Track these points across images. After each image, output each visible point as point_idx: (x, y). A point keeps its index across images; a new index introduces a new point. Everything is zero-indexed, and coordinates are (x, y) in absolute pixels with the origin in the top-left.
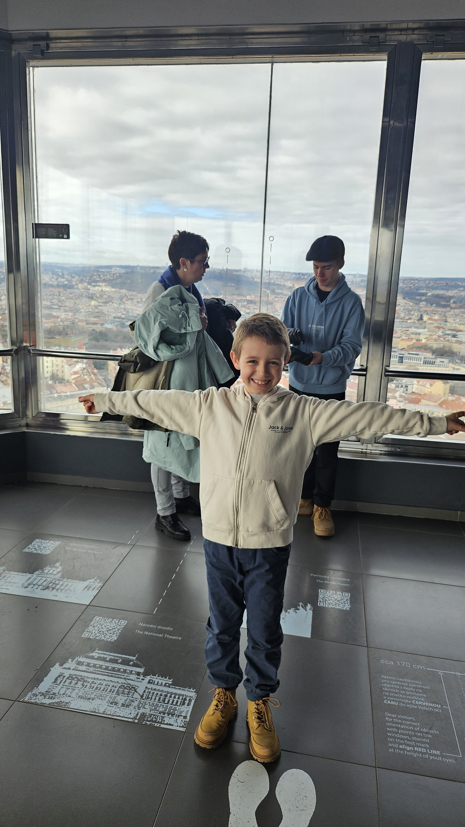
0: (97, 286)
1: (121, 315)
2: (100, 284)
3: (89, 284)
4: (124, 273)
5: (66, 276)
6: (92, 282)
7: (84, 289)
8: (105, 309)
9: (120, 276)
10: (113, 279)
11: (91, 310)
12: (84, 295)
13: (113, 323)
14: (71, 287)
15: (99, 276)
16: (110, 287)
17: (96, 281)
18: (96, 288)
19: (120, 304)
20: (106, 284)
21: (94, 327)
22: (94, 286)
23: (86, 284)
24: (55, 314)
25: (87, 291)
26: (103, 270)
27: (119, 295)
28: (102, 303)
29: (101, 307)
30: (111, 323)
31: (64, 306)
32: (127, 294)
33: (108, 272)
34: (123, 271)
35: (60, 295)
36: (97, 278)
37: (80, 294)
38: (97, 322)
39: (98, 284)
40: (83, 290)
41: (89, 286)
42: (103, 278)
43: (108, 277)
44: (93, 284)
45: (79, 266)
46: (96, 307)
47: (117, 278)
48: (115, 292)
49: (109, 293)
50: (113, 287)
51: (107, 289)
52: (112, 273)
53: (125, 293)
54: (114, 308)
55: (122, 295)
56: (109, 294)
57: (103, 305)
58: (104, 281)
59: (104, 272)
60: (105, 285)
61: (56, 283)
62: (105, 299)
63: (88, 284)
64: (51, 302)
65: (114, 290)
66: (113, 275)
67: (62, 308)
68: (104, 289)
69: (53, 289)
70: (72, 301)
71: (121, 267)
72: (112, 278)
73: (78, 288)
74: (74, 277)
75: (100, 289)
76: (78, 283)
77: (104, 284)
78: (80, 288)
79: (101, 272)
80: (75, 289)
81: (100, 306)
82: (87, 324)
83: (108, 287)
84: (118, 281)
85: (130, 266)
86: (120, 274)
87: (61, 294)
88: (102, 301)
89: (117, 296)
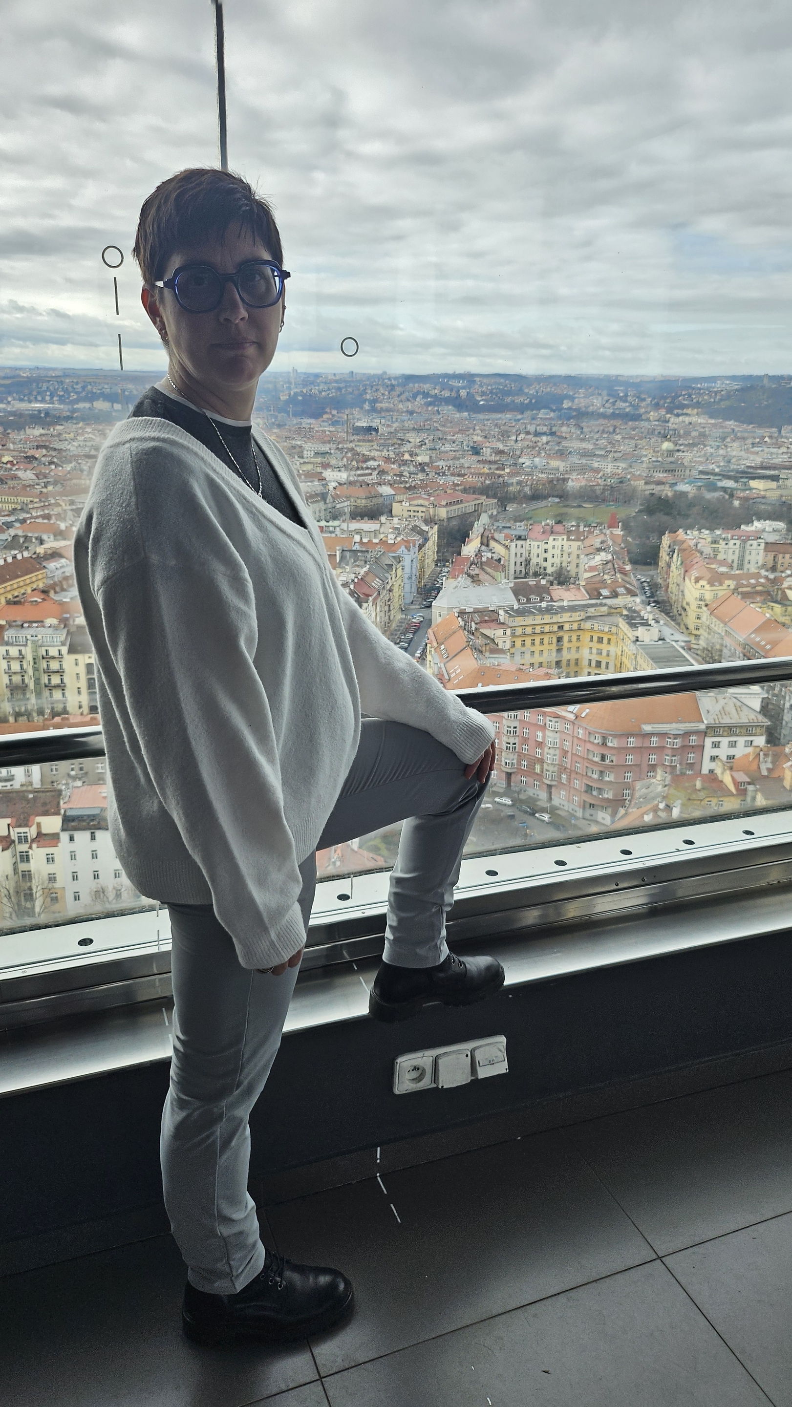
0: (682, 414)
1: (715, 467)
2: (689, 411)
3: (670, 411)
4: (736, 390)
5: (629, 399)
6: (676, 408)
7: (658, 421)
8: (687, 457)
9: (728, 396)
10: (714, 402)
11: (660, 459)
12: (656, 433)
13: (693, 482)
14: (637, 418)
15: (690, 396)
16: (707, 417)
17: (682, 407)
18: (681, 418)
19: (718, 447)
20: (700, 410)
21: (657, 489)
22: (678, 415)
23: (663, 412)
24: (596, 465)
25: (664, 424)
26: (699, 386)
27: (721, 430)
28: (686, 445)
29: (681, 454)
30: (690, 483)
31: (615, 452)
32: (736, 429)
33: (708, 389)
34: (736, 386)
35: (614, 431)
36: (684, 399)
37: (649, 429)
38: (664, 480)
39: (685, 411)
40: (657, 423)
41: (668, 416)
42: (695, 401)
43: (706, 397)
44: (676, 412)
45: (656, 380)
46: (670, 453)
47: (721, 400)
48: (714, 425)
49: (704, 428)
50: (711, 417)
51: (699, 421)
52: (715, 389)
53: (732, 427)
54: (705, 455)
55: (726, 430)
56: (702, 430)
57: (686, 449)
58: (698, 405)
59: (700, 389)
60: (697, 414)
61: (612, 411)
62: (694, 438)
63: (667, 413)
64: (595, 444)
65: (713, 421)
66: (716, 394)
67: (611, 455)
68: (694, 419)
69: (605, 421)
70: (633, 442)
71: (734, 378)
72: (712, 400)
73: (648, 420)
74: (644, 400)
75: (687, 419)
76: (649, 410)
77: (695, 411)
78: (651, 418)
79: (694, 388)
80: (642, 420)
81: (678, 451)
82: (646, 483)
83: (703, 416)
84: (723, 405)
85: (751, 376)
86: (729, 392)
87: (618, 431)
88: (686, 443)
89: (717, 432)
